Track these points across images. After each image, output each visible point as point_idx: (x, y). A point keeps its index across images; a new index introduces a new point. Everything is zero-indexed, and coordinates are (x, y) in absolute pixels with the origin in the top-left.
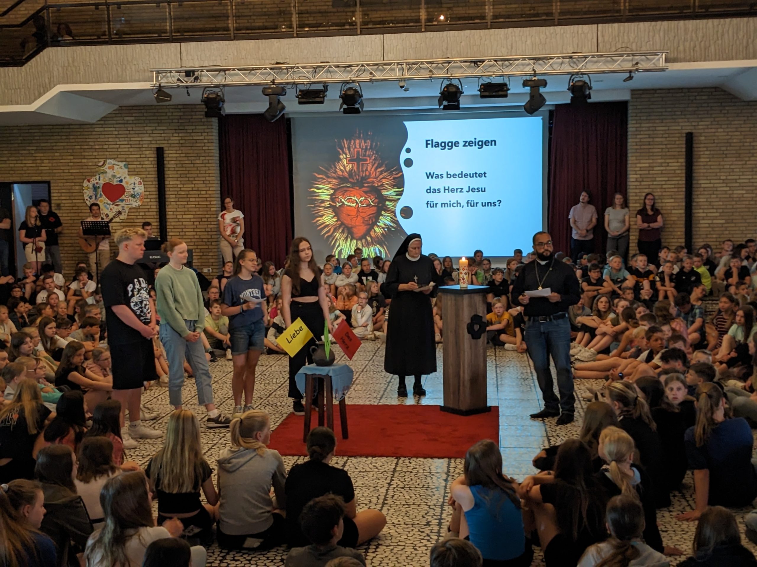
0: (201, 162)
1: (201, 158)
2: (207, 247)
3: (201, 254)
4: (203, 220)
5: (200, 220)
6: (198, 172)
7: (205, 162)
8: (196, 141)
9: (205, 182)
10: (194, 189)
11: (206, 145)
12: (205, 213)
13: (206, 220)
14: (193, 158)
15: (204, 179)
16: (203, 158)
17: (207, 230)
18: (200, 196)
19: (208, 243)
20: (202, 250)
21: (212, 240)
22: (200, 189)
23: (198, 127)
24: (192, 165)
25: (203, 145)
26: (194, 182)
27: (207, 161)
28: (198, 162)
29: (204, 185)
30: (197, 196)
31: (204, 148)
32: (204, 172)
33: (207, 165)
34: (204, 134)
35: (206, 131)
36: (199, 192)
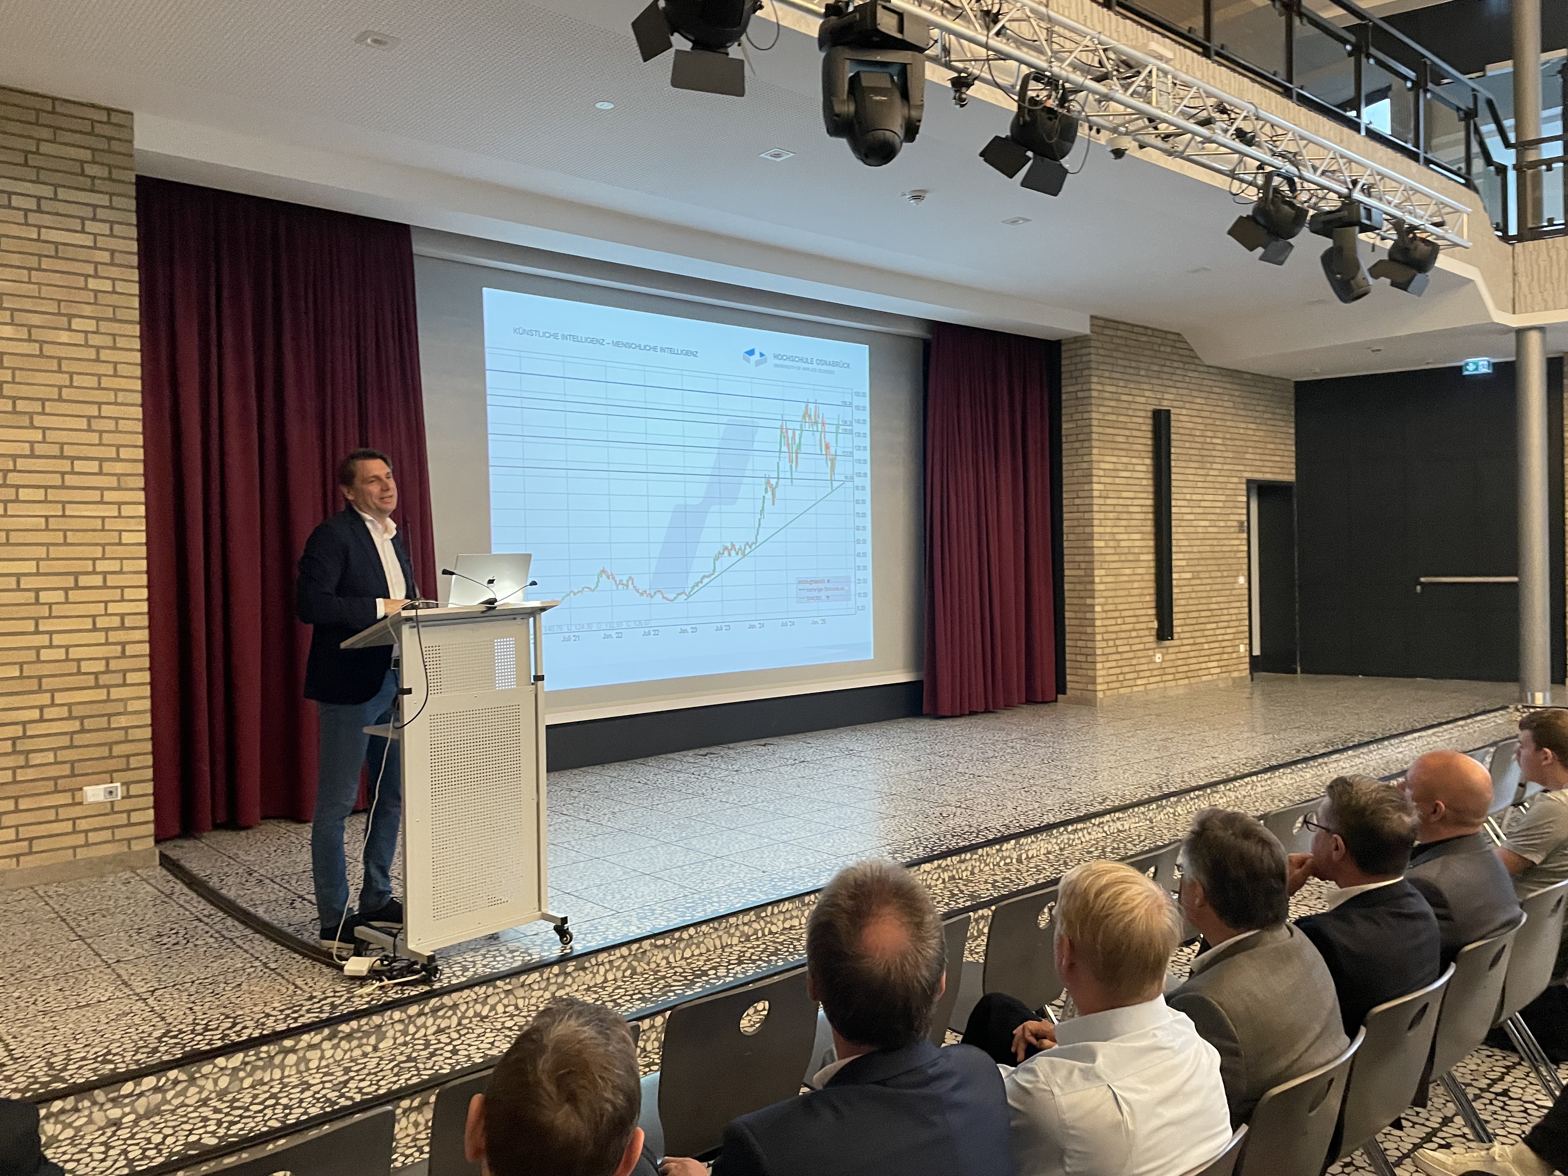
0: (79, 339)
1: (76, 324)
2: (101, 694)
3: (76, 725)
4: (83, 581)
5: (70, 582)
6: (64, 379)
7: (94, 340)
8: (57, 250)
9: (97, 425)
10: (39, 449)
11: (102, 271)
12: (98, 552)
13: (98, 580)
14: (35, 319)
15: (93, 411)
16: (91, 325)
17: (101, 623)
18: (70, 480)
19: (104, 679)
20: (77, 711)
21: (124, 664)
22: (68, 451)
23: (62, 193)
24: (34, 349)
25: (90, 269)
26: (38, 421)
27: (108, 341)
28: (64, 336)
29: (94, 438)
30: (57, 480)
31: (93, 284)
32: (92, 382)
33: (105, 355)
34: (90, 226)
35: (101, 214)
36: (65, 465)
